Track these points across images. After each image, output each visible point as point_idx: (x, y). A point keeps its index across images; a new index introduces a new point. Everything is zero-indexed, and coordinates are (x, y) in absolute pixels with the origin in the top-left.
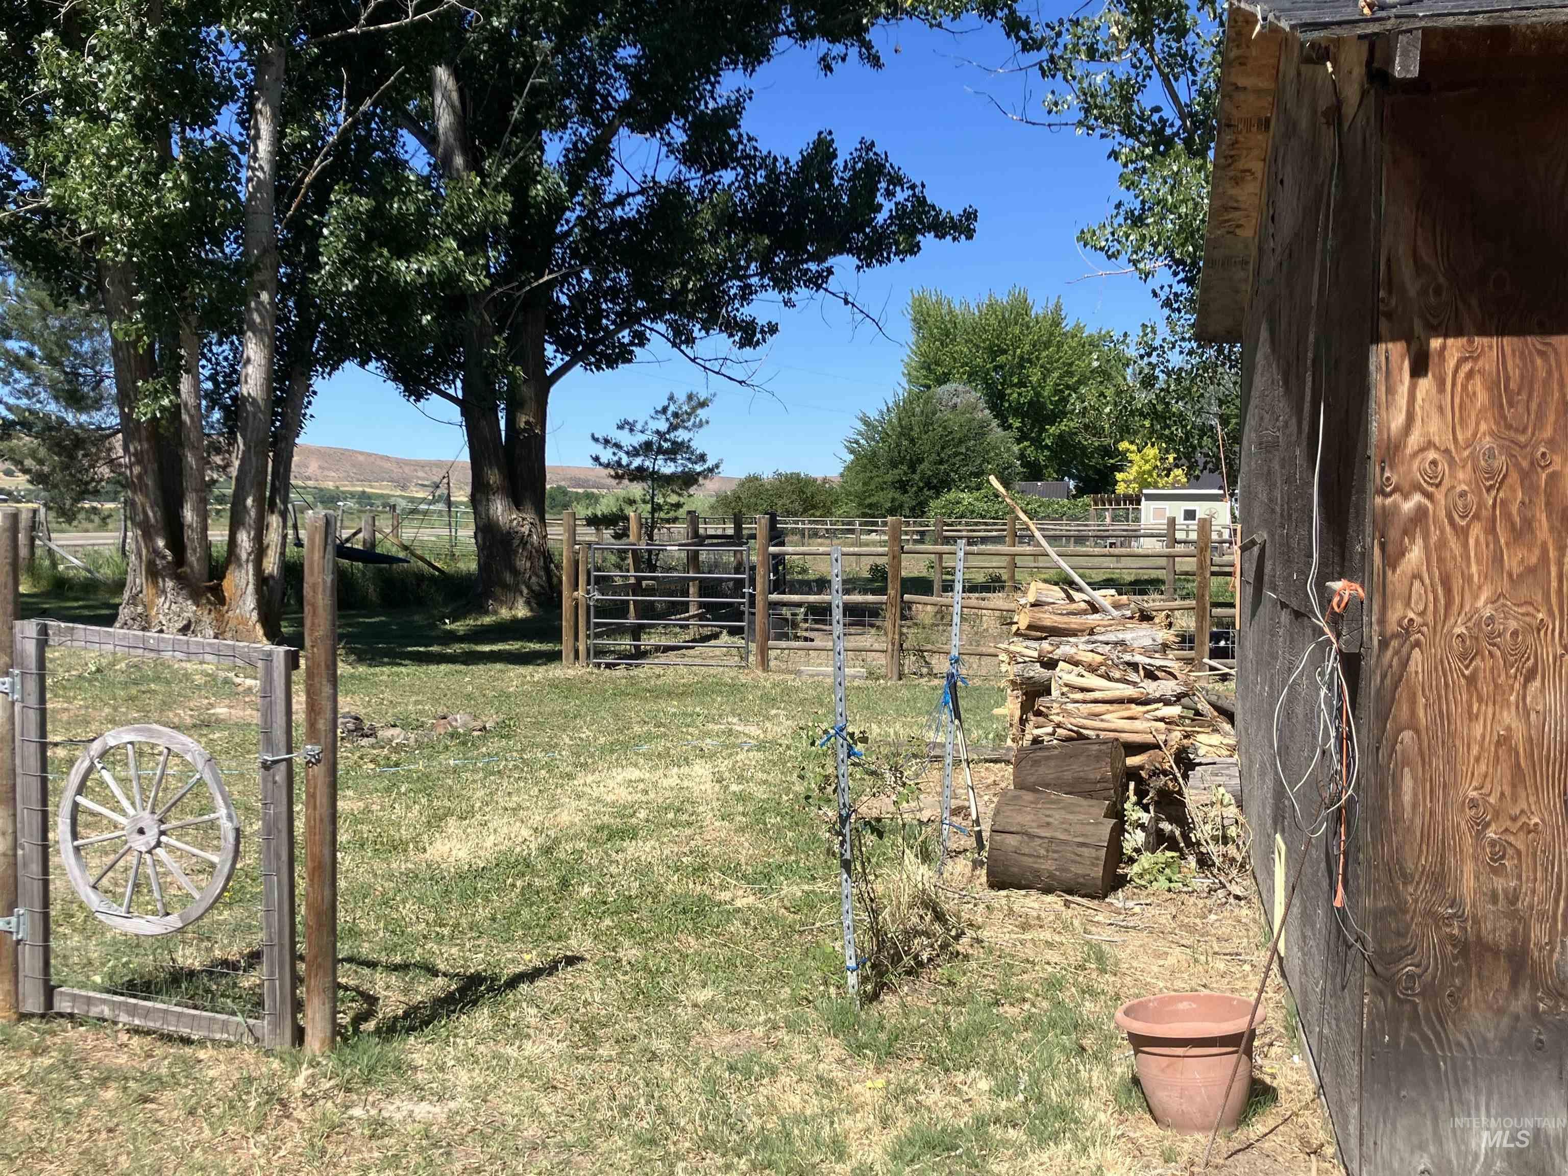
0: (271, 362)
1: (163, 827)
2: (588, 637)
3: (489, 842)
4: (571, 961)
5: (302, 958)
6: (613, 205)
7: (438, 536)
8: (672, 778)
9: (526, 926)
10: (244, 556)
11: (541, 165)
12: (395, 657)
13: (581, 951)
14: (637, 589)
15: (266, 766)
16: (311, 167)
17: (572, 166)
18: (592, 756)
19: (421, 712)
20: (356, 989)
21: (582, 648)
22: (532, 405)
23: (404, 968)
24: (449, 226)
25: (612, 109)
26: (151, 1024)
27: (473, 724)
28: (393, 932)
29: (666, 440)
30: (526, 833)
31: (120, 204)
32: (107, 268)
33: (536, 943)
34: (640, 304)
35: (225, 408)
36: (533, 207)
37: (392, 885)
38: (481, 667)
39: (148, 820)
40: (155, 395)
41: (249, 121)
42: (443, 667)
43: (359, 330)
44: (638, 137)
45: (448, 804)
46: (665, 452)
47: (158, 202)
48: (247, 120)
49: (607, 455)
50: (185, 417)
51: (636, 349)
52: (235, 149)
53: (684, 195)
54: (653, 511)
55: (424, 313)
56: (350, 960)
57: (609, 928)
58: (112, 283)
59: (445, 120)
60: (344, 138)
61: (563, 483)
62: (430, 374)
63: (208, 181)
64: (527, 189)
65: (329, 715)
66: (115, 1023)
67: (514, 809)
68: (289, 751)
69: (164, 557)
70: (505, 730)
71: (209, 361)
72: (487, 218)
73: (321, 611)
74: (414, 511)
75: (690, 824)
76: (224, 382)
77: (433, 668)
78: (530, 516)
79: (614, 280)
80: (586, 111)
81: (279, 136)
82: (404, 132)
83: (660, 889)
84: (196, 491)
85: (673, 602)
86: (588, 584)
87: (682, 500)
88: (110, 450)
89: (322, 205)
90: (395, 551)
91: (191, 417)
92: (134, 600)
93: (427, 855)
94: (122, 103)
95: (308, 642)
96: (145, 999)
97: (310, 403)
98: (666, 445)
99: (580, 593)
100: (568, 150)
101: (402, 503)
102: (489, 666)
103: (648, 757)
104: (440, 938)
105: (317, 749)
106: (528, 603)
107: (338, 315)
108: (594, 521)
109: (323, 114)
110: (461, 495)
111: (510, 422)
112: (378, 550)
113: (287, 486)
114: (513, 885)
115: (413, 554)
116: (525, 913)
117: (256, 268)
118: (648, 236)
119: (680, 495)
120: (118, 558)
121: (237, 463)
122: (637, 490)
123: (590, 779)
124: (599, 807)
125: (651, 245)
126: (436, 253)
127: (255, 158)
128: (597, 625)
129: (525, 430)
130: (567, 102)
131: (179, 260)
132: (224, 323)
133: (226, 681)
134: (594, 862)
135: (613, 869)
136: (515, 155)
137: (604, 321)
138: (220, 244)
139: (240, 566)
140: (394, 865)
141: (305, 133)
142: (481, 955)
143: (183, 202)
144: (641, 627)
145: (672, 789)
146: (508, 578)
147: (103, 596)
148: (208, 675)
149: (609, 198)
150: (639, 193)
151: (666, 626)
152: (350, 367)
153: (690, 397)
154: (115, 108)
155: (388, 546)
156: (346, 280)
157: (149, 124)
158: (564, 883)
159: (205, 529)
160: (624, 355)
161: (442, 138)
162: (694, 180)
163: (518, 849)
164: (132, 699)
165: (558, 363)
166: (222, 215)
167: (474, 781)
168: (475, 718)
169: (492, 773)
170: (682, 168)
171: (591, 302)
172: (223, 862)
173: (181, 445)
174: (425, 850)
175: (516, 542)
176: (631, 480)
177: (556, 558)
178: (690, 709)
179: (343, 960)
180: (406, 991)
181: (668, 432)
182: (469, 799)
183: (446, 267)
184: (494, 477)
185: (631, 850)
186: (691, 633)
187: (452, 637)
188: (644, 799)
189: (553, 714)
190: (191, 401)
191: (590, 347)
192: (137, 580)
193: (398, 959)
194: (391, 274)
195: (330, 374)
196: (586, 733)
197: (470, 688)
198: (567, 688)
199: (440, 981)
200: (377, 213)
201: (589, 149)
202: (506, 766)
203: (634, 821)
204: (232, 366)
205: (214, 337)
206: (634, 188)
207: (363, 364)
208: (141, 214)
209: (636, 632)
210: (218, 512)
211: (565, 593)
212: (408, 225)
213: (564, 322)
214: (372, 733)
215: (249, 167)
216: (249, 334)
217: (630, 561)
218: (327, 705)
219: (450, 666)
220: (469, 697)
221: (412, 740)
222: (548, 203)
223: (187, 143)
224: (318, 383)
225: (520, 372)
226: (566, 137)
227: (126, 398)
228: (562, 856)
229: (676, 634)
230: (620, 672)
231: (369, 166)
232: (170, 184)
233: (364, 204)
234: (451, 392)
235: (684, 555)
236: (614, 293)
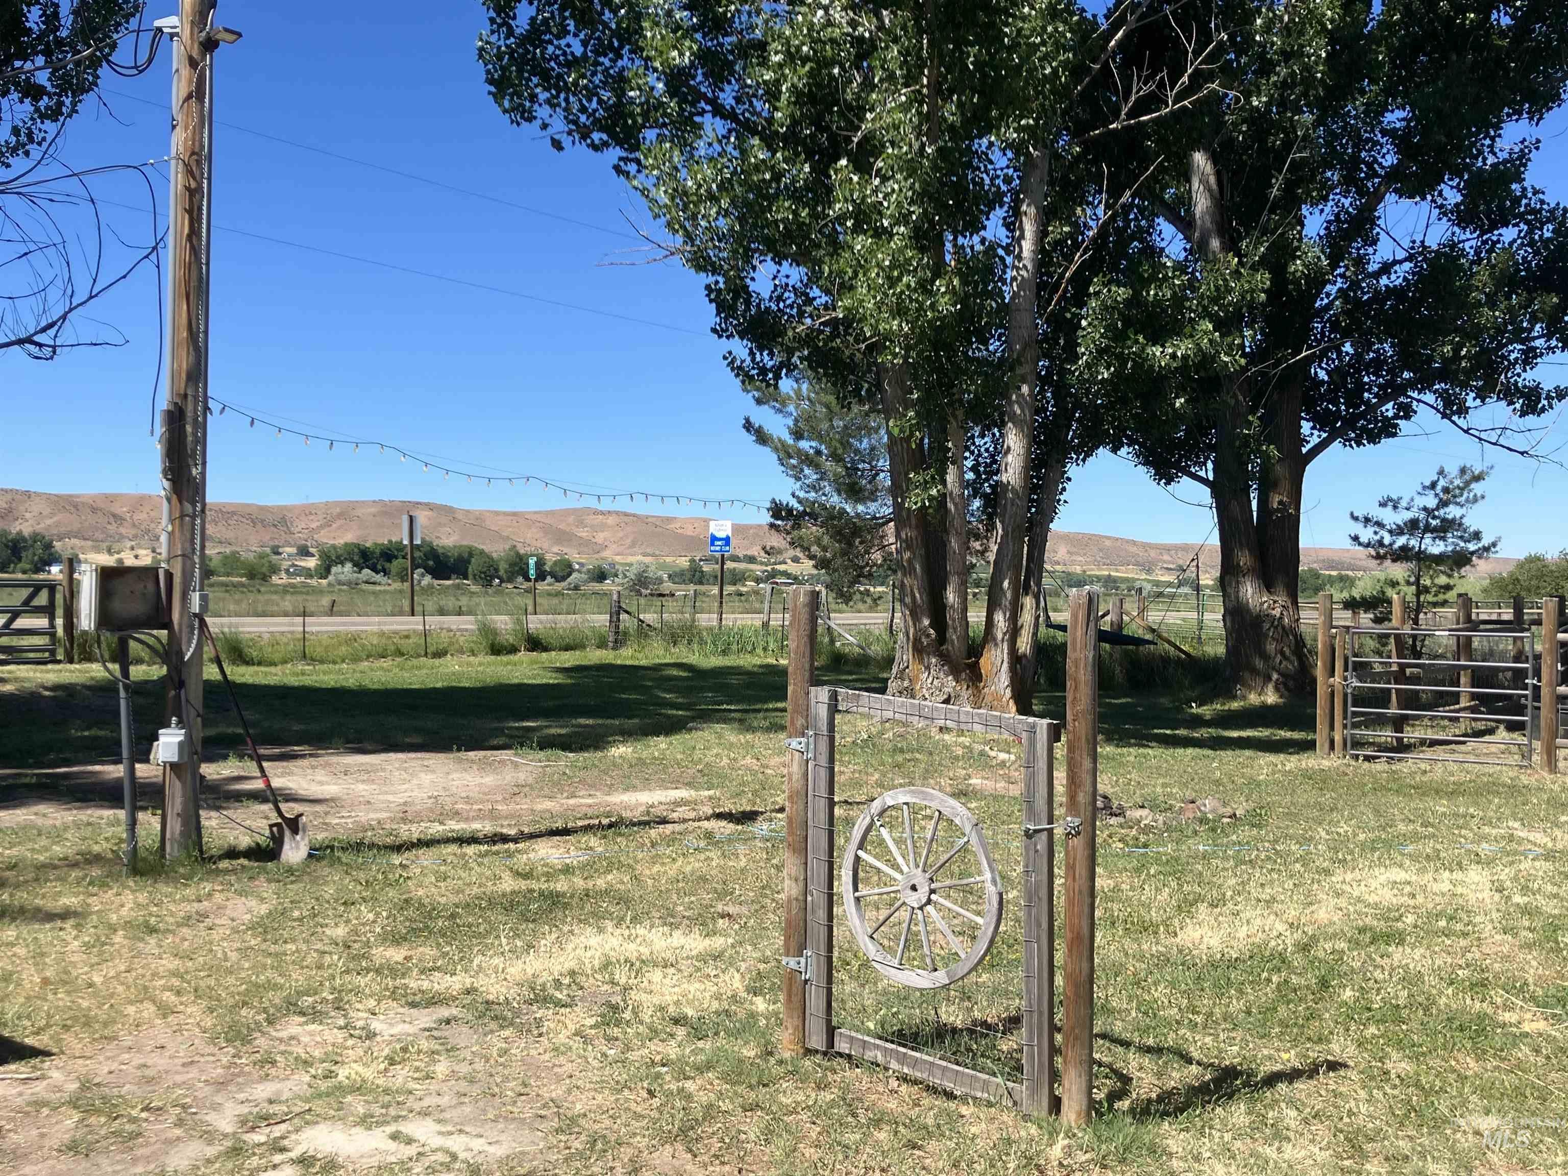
0: (1028, 452)
1: (933, 886)
2: (1345, 726)
3: (1242, 933)
4: (1333, 1066)
5: (1059, 1030)
6: (1377, 275)
7: (1184, 620)
8: (1444, 882)
9: (1283, 1024)
10: (1000, 636)
11: (1300, 240)
12: (1143, 739)
13: (1345, 1058)
14: (1400, 676)
15: (1029, 835)
16: (1071, 262)
17: (1334, 238)
18: (1352, 853)
19: (1170, 795)
20: (1110, 1066)
21: (1338, 738)
22: (1285, 485)
23: (1156, 1051)
24: (1205, 308)
25: (1379, 176)
26: (919, 1075)
27: (1222, 810)
28: (1146, 1013)
29: (1434, 518)
30: (1280, 927)
31: (899, 311)
32: (887, 370)
33: (1295, 1043)
34: (1406, 375)
35: (985, 496)
36: (1292, 283)
37: (1144, 966)
38: (1229, 753)
39: (920, 878)
40: (925, 486)
41: (1013, 223)
42: (1190, 751)
43: (1113, 416)
44: (1406, 202)
45: (1198, 890)
46: (1434, 530)
47: (933, 306)
48: (1012, 224)
49: (1367, 534)
50: (951, 506)
51: (1401, 423)
52: (1001, 252)
53: (1458, 258)
54: (1418, 595)
55: (1177, 397)
56: (1104, 1036)
57: (1374, 1036)
58: (889, 384)
59: (1201, 204)
60: (1103, 231)
61: (1315, 566)
62: (1181, 457)
63: (976, 283)
64: (1286, 266)
65: (1088, 788)
66: (886, 1069)
67: (1267, 902)
68: (1050, 822)
69: (928, 636)
70: (1256, 819)
71: (972, 453)
72: (1243, 298)
73: (1082, 686)
74: (1160, 595)
75: (1465, 935)
76: (985, 472)
77: (1180, 751)
78: (1282, 599)
79: (1377, 351)
80: (1350, 181)
81: (1042, 234)
82: (1161, 220)
83: (1431, 1001)
84: (959, 574)
85: (1442, 692)
86: (1346, 670)
87: (1452, 583)
88: (882, 537)
89: (1080, 298)
90: (1140, 633)
91: (956, 505)
92: (901, 675)
93: (1178, 940)
94: (904, 219)
95: (1069, 717)
96: (912, 1049)
97: (1064, 489)
98: (1434, 523)
99: (1337, 680)
100: (1328, 222)
101: (1148, 587)
102: (1238, 752)
103: (1414, 858)
104: (1193, 1026)
105: (1077, 821)
106: (1277, 689)
107: (1092, 402)
108: (1352, 605)
109: (1083, 210)
110: (1209, 578)
111: (1263, 503)
112: (1125, 632)
113: (1041, 569)
114: (1269, 980)
115: (1160, 637)
116: (1282, 1011)
117: (1019, 361)
118: (1416, 303)
119: (1450, 576)
120: (886, 637)
121: (995, 548)
122: (1399, 571)
123: (1349, 877)
124: (1360, 906)
125: (1419, 312)
126: (1192, 336)
127: (1019, 257)
128: (1355, 714)
129: (1278, 510)
130: (1329, 174)
131: (948, 359)
132: (988, 416)
133: (982, 754)
134: (1357, 965)
135: (1378, 974)
136: (1273, 234)
137: (1366, 395)
138: (985, 342)
139: (996, 645)
140: (1145, 947)
141: (1066, 229)
142: (1236, 1049)
143: (954, 305)
144: (1406, 718)
145: (1443, 895)
146: (1259, 664)
147: (873, 670)
148: (965, 747)
149: (1373, 267)
150: (1406, 260)
151: (1432, 718)
152: (1103, 452)
153: (1463, 471)
154: (897, 223)
155: (1134, 629)
156: (1102, 370)
157: (925, 235)
158: (1324, 984)
159: (965, 610)
160: (1388, 429)
161: (1199, 222)
162: (1469, 241)
163: (1273, 943)
164: (898, 766)
165: (1315, 440)
166: (989, 314)
167: (1224, 869)
168: (1225, 804)
169: (1245, 863)
170: (1456, 229)
171: (1352, 377)
172: (987, 924)
173: (946, 531)
174: (1176, 935)
175: (1266, 626)
176: (1394, 561)
177: (1309, 642)
178: (1462, 810)
179: (1097, 1035)
180: (1159, 1075)
181: (1437, 508)
182: (1219, 887)
183: (1200, 349)
184: (1244, 559)
185: (1397, 957)
186: (1462, 727)
187: (1197, 722)
188: (1411, 902)
189: (1307, 805)
190: (956, 491)
191: (1350, 422)
192: (905, 656)
193: (1151, 1042)
194: (1146, 360)
195: (1084, 460)
196: (1343, 828)
197: (1218, 773)
198: (1321, 780)
199: (1194, 1069)
200: (1135, 301)
201: (1352, 219)
202: (1257, 856)
203: (1400, 925)
204: (992, 456)
205: (977, 430)
206: (1401, 255)
207: (1115, 450)
208: (917, 318)
209: (1399, 723)
210: (975, 595)
211: (1320, 680)
212: (1164, 311)
213: (1322, 398)
214: (1121, 813)
215: (1014, 267)
216: (1010, 425)
217: (1392, 646)
218: (1087, 779)
219: (1198, 750)
220: (1218, 783)
221: (1161, 822)
222: (1307, 277)
223: (959, 250)
224: (1072, 470)
225: (1273, 451)
226: (1327, 209)
227: (898, 490)
228: (1321, 954)
229: (1444, 727)
230: (1380, 766)
231: (1126, 256)
232: (943, 289)
233: (1122, 293)
234: (1202, 474)
235: (1453, 642)
236: (1377, 365)
